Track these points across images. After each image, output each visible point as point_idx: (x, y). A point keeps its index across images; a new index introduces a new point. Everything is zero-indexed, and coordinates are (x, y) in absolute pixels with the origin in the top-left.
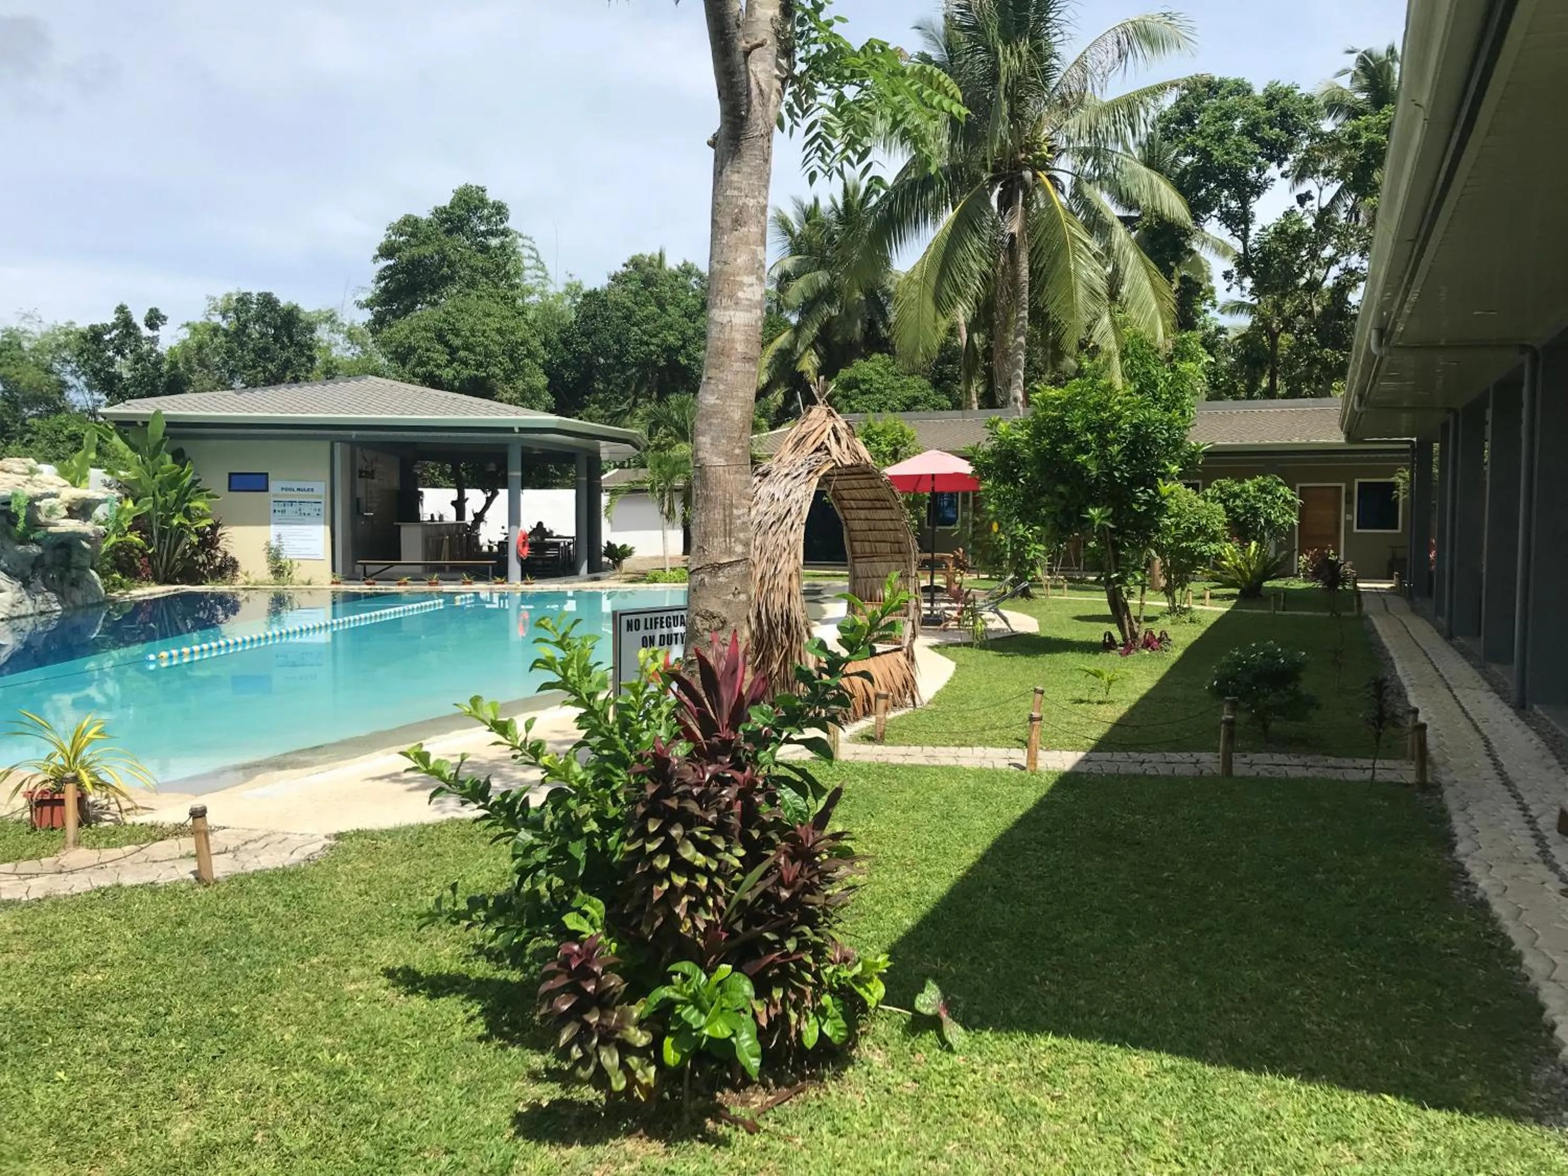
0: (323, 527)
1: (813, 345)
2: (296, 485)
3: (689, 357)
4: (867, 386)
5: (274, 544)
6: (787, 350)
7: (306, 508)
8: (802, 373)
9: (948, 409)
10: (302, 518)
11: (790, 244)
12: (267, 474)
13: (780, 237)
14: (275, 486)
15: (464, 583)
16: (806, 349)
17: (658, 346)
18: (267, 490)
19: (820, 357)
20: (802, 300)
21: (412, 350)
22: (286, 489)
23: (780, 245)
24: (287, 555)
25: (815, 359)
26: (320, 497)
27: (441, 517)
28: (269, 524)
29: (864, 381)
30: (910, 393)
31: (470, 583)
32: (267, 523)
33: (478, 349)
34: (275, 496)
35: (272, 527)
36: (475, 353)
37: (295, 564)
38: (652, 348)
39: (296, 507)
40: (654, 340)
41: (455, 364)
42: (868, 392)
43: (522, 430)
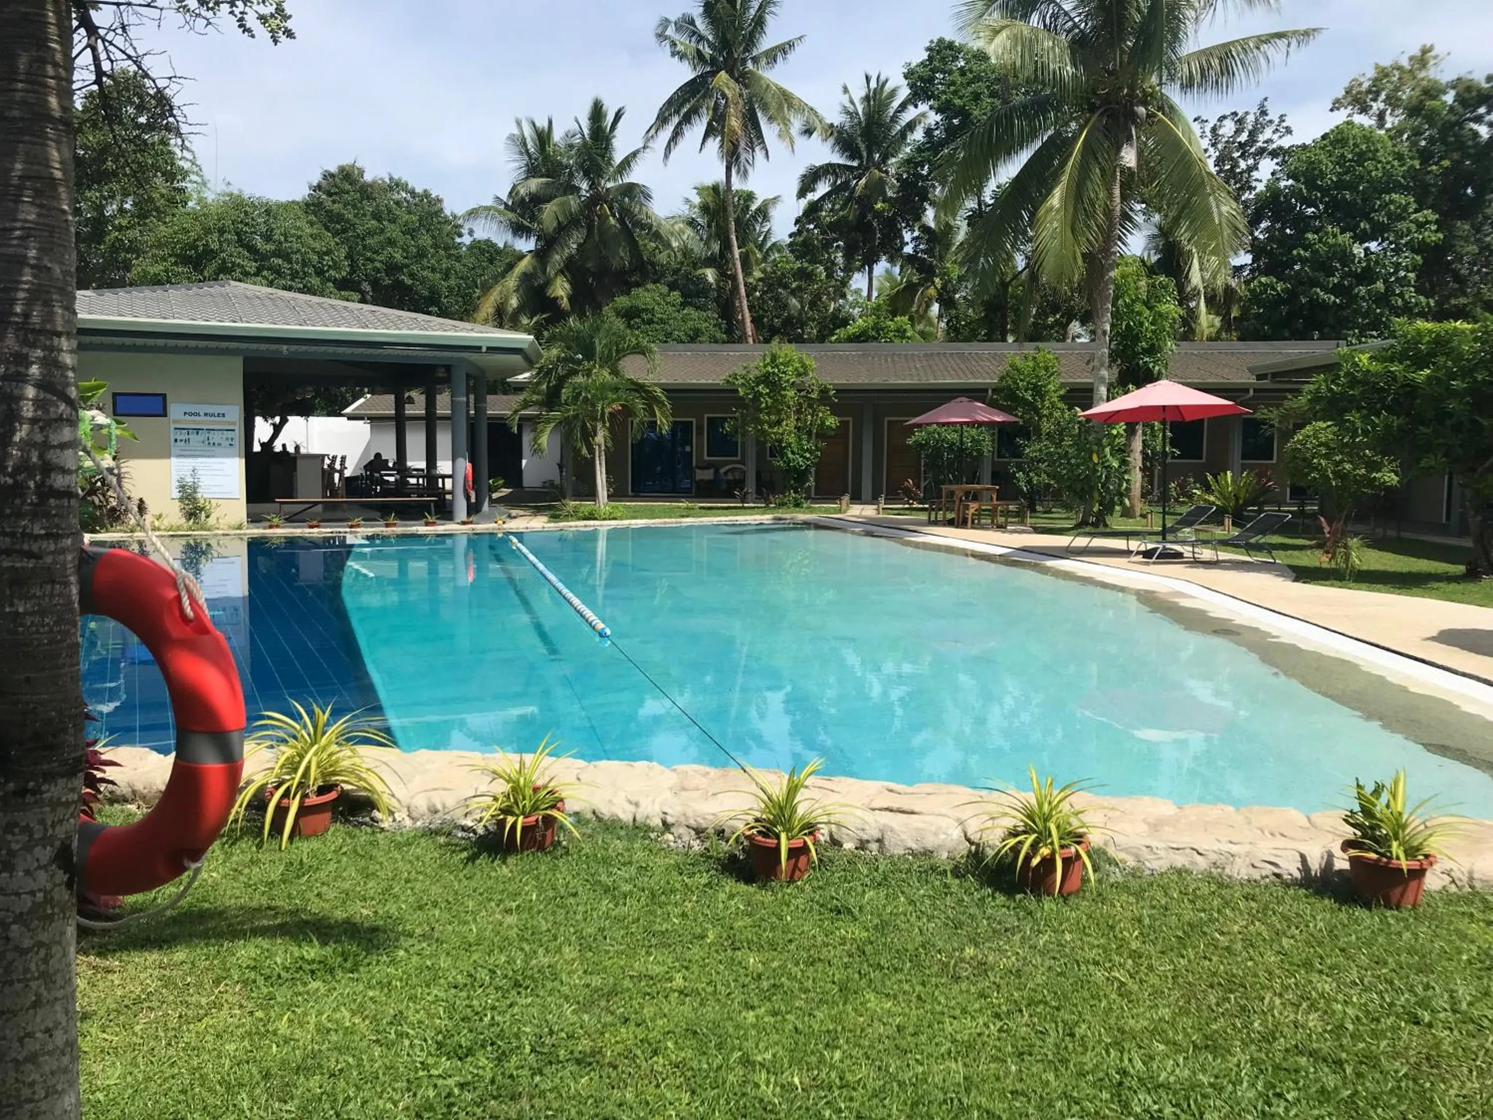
0: (237, 459)
1: (561, 272)
2: (202, 409)
3: (412, 275)
4: (650, 316)
5: (189, 480)
6: (532, 274)
7: (216, 437)
8: (556, 298)
9: (724, 342)
10: (211, 449)
11: (527, 165)
12: (164, 396)
13: (517, 157)
14: (175, 410)
15: (427, 524)
16: (556, 275)
17: (381, 262)
18: (164, 414)
19: (571, 284)
20: (555, 224)
21: (210, 254)
22: (191, 414)
23: (517, 164)
24: (202, 494)
25: (567, 285)
26: (234, 424)
27: (297, 448)
28: (169, 456)
29: (646, 310)
30: (690, 324)
31: (433, 524)
32: (166, 454)
33: (294, 257)
34: (174, 422)
35: (174, 460)
36: (290, 262)
37: (214, 502)
38: (378, 265)
39: (201, 437)
40: (379, 258)
41: (265, 273)
42: (650, 322)
43: (491, 350)
